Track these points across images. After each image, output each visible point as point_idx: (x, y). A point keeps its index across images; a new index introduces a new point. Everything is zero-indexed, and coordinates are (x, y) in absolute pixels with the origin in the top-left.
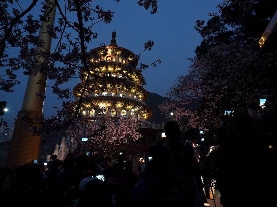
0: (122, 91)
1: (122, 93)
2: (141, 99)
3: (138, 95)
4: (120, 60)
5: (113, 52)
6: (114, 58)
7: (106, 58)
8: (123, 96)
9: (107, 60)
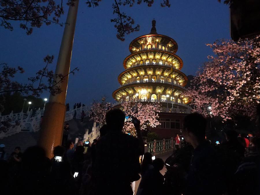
0: (162, 77)
1: (162, 79)
2: (181, 84)
3: (178, 80)
4: (160, 47)
5: (153, 40)
6: (154, 45)
7: (146, 46)
8: (162, 81)
9: (148, 48)
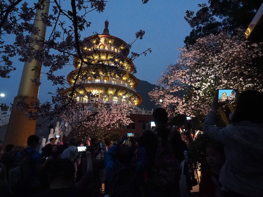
1: (114, 80)
2: (132, 87)
3: (129, 83)
4: (112, 48)
5: (105, 41)
6: (106, 46)
7: (99, 46)
8: (114, 83)
9: (100, 48)
